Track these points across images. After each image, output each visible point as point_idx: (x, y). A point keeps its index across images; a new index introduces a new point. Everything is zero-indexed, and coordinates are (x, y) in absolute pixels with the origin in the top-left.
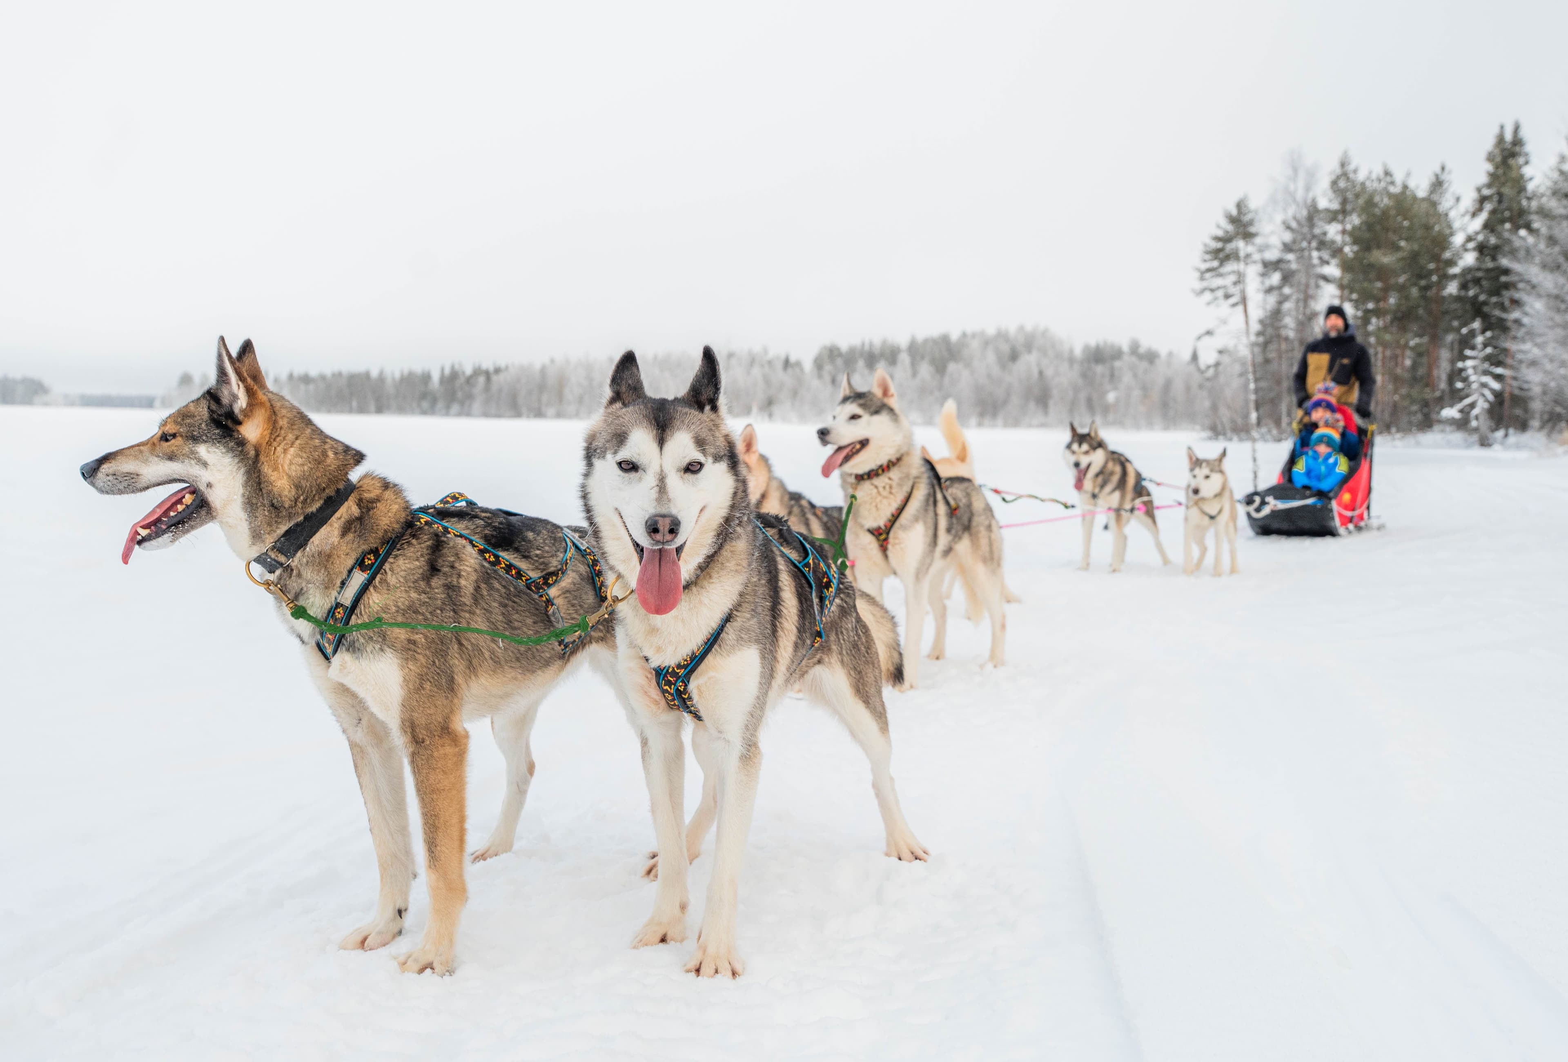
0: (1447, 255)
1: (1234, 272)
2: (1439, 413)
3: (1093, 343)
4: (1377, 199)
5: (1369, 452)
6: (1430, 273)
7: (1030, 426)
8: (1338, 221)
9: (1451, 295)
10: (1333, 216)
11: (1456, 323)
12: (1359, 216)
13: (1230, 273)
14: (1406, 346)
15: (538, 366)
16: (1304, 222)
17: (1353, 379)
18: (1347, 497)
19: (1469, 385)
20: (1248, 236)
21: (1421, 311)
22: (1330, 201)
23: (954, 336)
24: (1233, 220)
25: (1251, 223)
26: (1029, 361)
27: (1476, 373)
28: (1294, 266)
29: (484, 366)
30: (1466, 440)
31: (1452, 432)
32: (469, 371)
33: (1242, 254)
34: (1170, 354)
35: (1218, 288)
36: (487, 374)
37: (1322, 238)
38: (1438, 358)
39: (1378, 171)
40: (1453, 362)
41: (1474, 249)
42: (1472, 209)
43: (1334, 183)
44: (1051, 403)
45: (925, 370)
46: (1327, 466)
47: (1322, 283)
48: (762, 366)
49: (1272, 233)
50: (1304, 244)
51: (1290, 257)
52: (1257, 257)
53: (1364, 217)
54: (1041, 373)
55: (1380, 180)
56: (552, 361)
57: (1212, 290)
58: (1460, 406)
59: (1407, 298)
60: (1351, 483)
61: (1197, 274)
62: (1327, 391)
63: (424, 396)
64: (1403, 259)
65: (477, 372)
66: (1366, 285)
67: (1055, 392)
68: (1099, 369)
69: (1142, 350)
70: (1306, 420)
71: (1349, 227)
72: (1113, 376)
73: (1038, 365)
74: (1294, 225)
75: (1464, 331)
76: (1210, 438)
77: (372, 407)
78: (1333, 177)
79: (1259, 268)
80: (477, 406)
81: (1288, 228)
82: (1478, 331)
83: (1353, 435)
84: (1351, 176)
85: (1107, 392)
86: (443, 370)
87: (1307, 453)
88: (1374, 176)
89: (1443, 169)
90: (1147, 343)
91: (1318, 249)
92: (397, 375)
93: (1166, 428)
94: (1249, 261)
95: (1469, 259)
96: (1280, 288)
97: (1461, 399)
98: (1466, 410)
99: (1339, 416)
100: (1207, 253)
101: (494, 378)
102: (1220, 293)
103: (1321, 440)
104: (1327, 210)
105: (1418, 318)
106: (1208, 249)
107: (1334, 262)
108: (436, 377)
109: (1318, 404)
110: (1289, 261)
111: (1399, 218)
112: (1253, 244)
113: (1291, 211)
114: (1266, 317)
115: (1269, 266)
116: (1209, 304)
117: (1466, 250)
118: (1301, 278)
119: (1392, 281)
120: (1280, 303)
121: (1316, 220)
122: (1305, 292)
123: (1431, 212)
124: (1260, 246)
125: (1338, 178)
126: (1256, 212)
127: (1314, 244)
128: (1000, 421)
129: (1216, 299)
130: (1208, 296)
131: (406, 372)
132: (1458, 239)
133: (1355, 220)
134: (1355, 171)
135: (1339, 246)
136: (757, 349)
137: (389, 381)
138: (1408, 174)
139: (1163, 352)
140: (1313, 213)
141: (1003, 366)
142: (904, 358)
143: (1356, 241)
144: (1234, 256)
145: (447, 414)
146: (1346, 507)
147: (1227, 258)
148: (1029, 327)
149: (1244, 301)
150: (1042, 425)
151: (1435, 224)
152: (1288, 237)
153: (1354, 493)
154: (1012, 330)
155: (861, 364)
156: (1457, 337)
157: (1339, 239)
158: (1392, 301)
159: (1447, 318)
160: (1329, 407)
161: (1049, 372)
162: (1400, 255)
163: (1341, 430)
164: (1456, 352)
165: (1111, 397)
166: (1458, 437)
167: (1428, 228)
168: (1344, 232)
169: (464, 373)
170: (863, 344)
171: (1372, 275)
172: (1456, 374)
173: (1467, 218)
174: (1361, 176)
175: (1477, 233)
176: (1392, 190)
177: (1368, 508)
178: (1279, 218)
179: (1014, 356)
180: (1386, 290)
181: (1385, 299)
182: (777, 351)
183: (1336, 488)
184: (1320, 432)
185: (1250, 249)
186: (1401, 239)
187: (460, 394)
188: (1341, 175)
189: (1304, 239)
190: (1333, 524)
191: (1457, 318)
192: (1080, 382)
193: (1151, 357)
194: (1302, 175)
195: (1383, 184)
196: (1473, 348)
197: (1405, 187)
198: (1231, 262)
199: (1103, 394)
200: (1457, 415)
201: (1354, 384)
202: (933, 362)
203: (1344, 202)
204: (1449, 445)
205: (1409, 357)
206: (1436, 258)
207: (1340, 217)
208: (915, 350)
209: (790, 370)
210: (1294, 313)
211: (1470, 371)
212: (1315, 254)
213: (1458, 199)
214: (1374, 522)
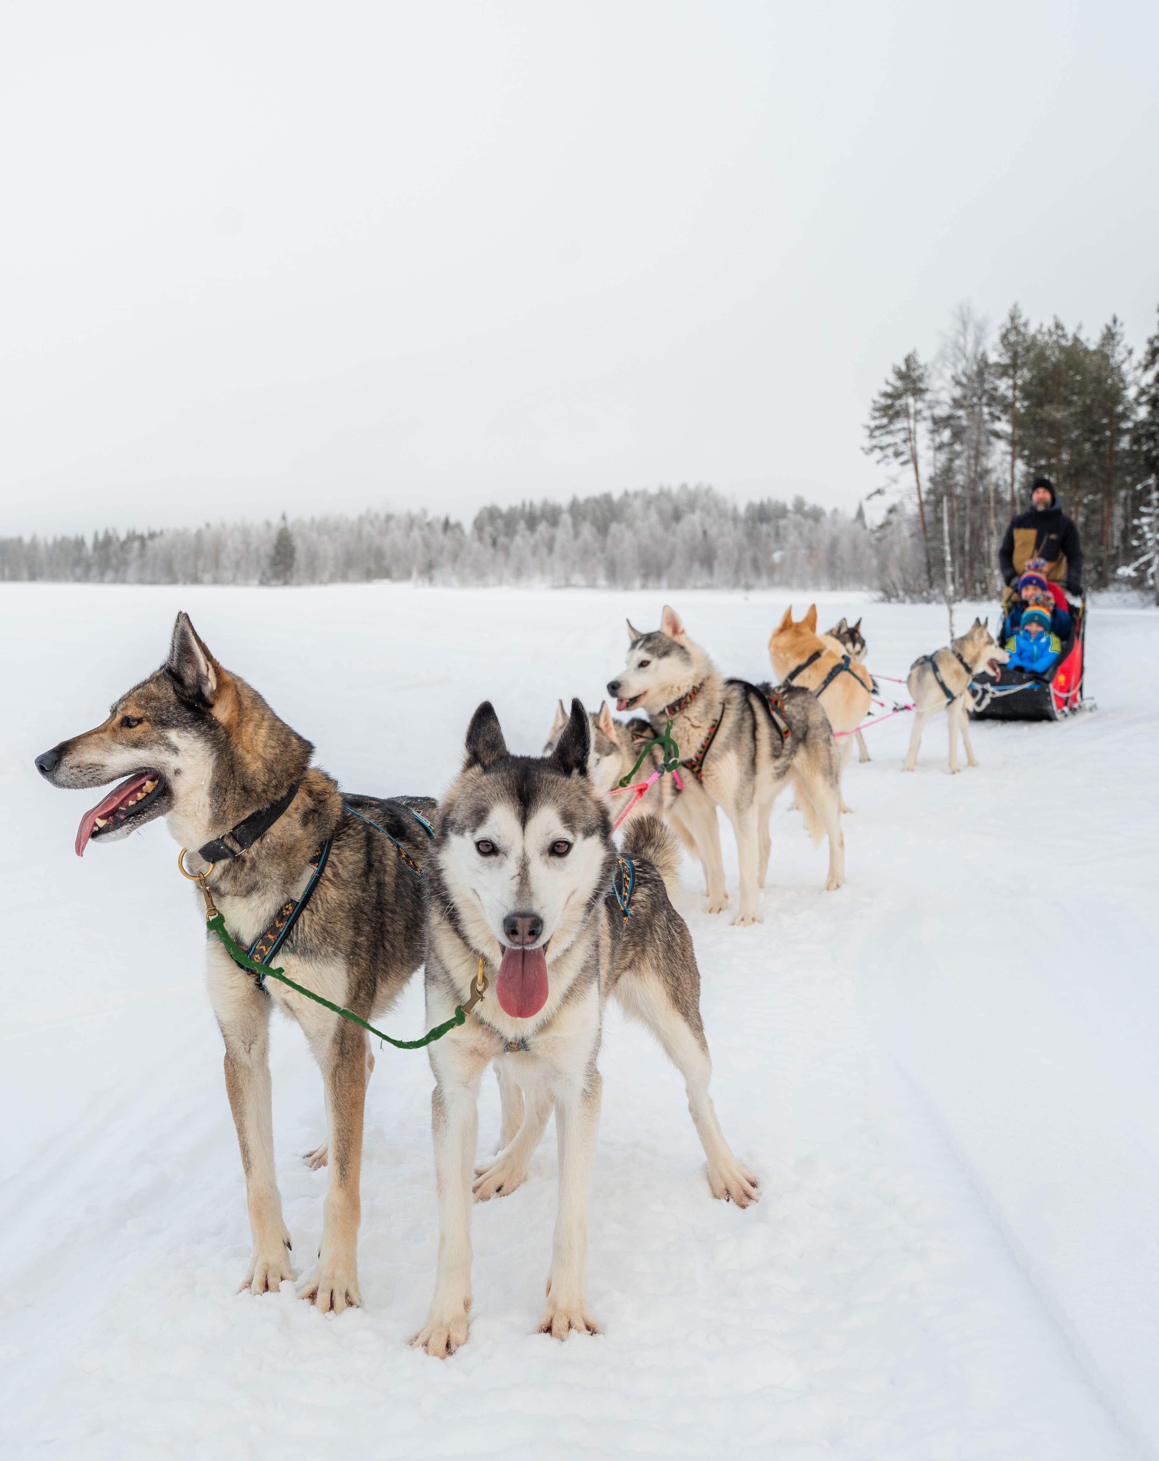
0: (1120, 409)
1: (904, 429)
2: (1114, 571)
3: (757, 501)
4: (1048, 352)
5: (1082, 630)
6: (1104, 427)
7: (695, 587)
8: (1009, 377)
9: (1124, 450)
10: (1004, 371)
11: (1129, 479)
12: (1029, 370)
13: (900, 430)
14: (1080, 502)
15: (193, 530)
16: (974, 377)
17: (1061, 554)
18: (1062, 678)
19: (1145, 544)
20: (918, 392)
21: (1094, 467)
22: (1000, 355)
23: (616, 496)
24: (902, 376)
25: (920, 379)
26: (693, 520)
27: (1151, 531)
28: (964, 422)
29: (139, 532)
30: (1142, 600)
31: (1128, 590)
32: (123, 536)
33: (912, 410)
34: (835, 511)
35: (889, 446)
36: (142, 538)
37: (993, 393)
38: (1111, 514)
39: (1049, 324)
40: (1127, 519)
41: (1147, 403)
42: (1144, 363)
43: (1004, 337)
44: (716, 564)
45: (587, 531)
46: (1039, 646)
47: (993, 439)
48: (421, 529)
49: (943, 388)
50: (975, 400)
51: (961, 413)
52: (926, 413)
53: (1035, 372)
54: (705, 533)
55: (1050, 333)
56: (208, 525)
57: (882, 448)
58: (1136, 564)
59: (1080, 454)
60: (1065, 665)
61: (867, 432)
62: (1037, 568)
63: (77, 563)
64: (1075, 414)
65: (132, 537)
66: (1038, 440)
67: (719, 552)
68: (764, 528)
69: (806, 508)
70: (1015, 597)
71: (1020, 382)
72: (778, 535)
73: (702, 525)
74: (964, 380)
75: (1139, 487)
76: (882, 600)
77: (25, 574)
78: (1004, 331)
79: (929, 424)
80: (132, 572)
81: (958, 383)
82: (1153, 488)
83: (1064, 613)
84: (1022, 329)
85: (773, 551)
86: (96, 535)
87: (1018, 633)
88: (1045, 329)
89: (1115, 321)
90: (811, 501)
91: (988, 405)
92: (50, 541)
93: (833, 588)
94: (919, 417)
95: (1142, 413)
96: (951, 444)
97: (1137, 557)
98: (1143, 568)
99: (1049, 594)
100: (876, 410)
101: (149, 543)
102: (890, 451)
103: (1032, 618)
104: (997, 365)
105: (1091, 475)
106: (878, 406)
107: (1004, 418)
108: (89, 542)
109: (1028, 582)
110: (959, 418)
111: (1071, 373)
112: (923, 401)
113: (961, 366)
114: (936, 475)
115: (939, 423)
116: (878, 462)
117: (1139, 404)
118: (972, 435)
119: (1064, 437)
120: (951, 460)
121: (986, 376)
122: (977, 450)
123: (1104, 364)
124: (930, 402)
125: (1008, 331)
126: (926, 366)
127: (984, 400)
128: (664, 583)
129: (886, 457)
130: (878, 454)
131: (59, 538)
132: (1131, 393)
133: (1025, 374)
134: (1026, 325)
135: (1010, 401)
136: (416, 511)
137: (42, 547)
138: (1080, 327)
139: (828, 510)
140: (983, 367)
141: (667, 528)
142: (566, 519)
143: (1027, 396)
144: (902, 413)
145: (102, 581)
146: (1062, 689)
147: (897, 414)
148: (692, 487)
149: (914, 459)
150: (708, 587)
151: (1108, 377)
152: (958, 392)
153: (1067, 673)
154: (675, 489)
155: (522, 525)
156: (1131, 493)
157: (1010, 393)
158: (1065, 456)
159: (1120, 474)
160: (1040, 584)
161: (713, 532)
162: (1072, 410)
163: (1051, 608)
164: (1129, 508)
165: (777, 556)
166: (1133, 596)
167: (1099, 381)
168: (1015, 387)
169: (118, 538)
170: (524, 505)
171: (1045, 432)
172: (1130, 531)
173: (1140, 371)
174: (1032, 330)
175: (1149, 386)
176: (1063, 342)
177: (1081, 689)
178: (948, 373)
179: (677, 516)
180: (1058, 446)
181: (1057, 455)
182: (436, 513)
183: (1051, 670)
184: (1030, 610)
185: (920, 405)
186: (1073, 393)
187: (114, 561)
188: (1012, 328)
189: (974, 394)
190: (1050, 707)
191: (1130, 473)
192: (745, 541)
193: (816, 515)
194: (971, 329)
195: (1054, 338)
196: (1148, 504)
197: (1076, 339)
198: (901, 419)
199: (770, 553)
200: (1134, 574)
201: (1061, 560)
202: (594, 522)
203: (1015, 356)
204: (1126, 604)
205: (1082, 514)
206: (1109, 412)
207: (1011, 372)
208: (577, 510)
209: (449, 533)
210: (965, 471)
211: (1146, 529)
212: (986, 410)
213: (1130, 352)
214: (1087, 704)
